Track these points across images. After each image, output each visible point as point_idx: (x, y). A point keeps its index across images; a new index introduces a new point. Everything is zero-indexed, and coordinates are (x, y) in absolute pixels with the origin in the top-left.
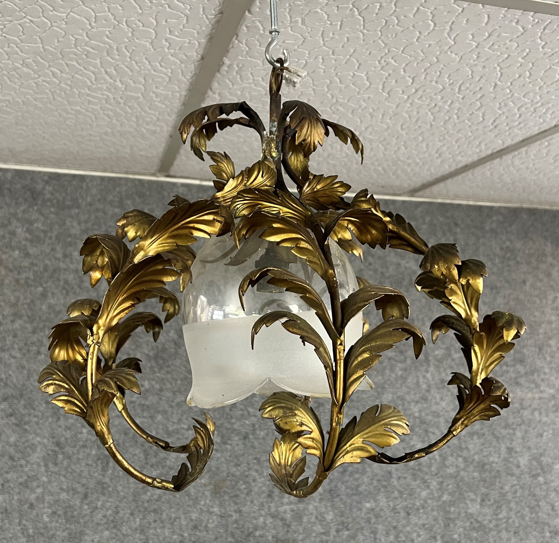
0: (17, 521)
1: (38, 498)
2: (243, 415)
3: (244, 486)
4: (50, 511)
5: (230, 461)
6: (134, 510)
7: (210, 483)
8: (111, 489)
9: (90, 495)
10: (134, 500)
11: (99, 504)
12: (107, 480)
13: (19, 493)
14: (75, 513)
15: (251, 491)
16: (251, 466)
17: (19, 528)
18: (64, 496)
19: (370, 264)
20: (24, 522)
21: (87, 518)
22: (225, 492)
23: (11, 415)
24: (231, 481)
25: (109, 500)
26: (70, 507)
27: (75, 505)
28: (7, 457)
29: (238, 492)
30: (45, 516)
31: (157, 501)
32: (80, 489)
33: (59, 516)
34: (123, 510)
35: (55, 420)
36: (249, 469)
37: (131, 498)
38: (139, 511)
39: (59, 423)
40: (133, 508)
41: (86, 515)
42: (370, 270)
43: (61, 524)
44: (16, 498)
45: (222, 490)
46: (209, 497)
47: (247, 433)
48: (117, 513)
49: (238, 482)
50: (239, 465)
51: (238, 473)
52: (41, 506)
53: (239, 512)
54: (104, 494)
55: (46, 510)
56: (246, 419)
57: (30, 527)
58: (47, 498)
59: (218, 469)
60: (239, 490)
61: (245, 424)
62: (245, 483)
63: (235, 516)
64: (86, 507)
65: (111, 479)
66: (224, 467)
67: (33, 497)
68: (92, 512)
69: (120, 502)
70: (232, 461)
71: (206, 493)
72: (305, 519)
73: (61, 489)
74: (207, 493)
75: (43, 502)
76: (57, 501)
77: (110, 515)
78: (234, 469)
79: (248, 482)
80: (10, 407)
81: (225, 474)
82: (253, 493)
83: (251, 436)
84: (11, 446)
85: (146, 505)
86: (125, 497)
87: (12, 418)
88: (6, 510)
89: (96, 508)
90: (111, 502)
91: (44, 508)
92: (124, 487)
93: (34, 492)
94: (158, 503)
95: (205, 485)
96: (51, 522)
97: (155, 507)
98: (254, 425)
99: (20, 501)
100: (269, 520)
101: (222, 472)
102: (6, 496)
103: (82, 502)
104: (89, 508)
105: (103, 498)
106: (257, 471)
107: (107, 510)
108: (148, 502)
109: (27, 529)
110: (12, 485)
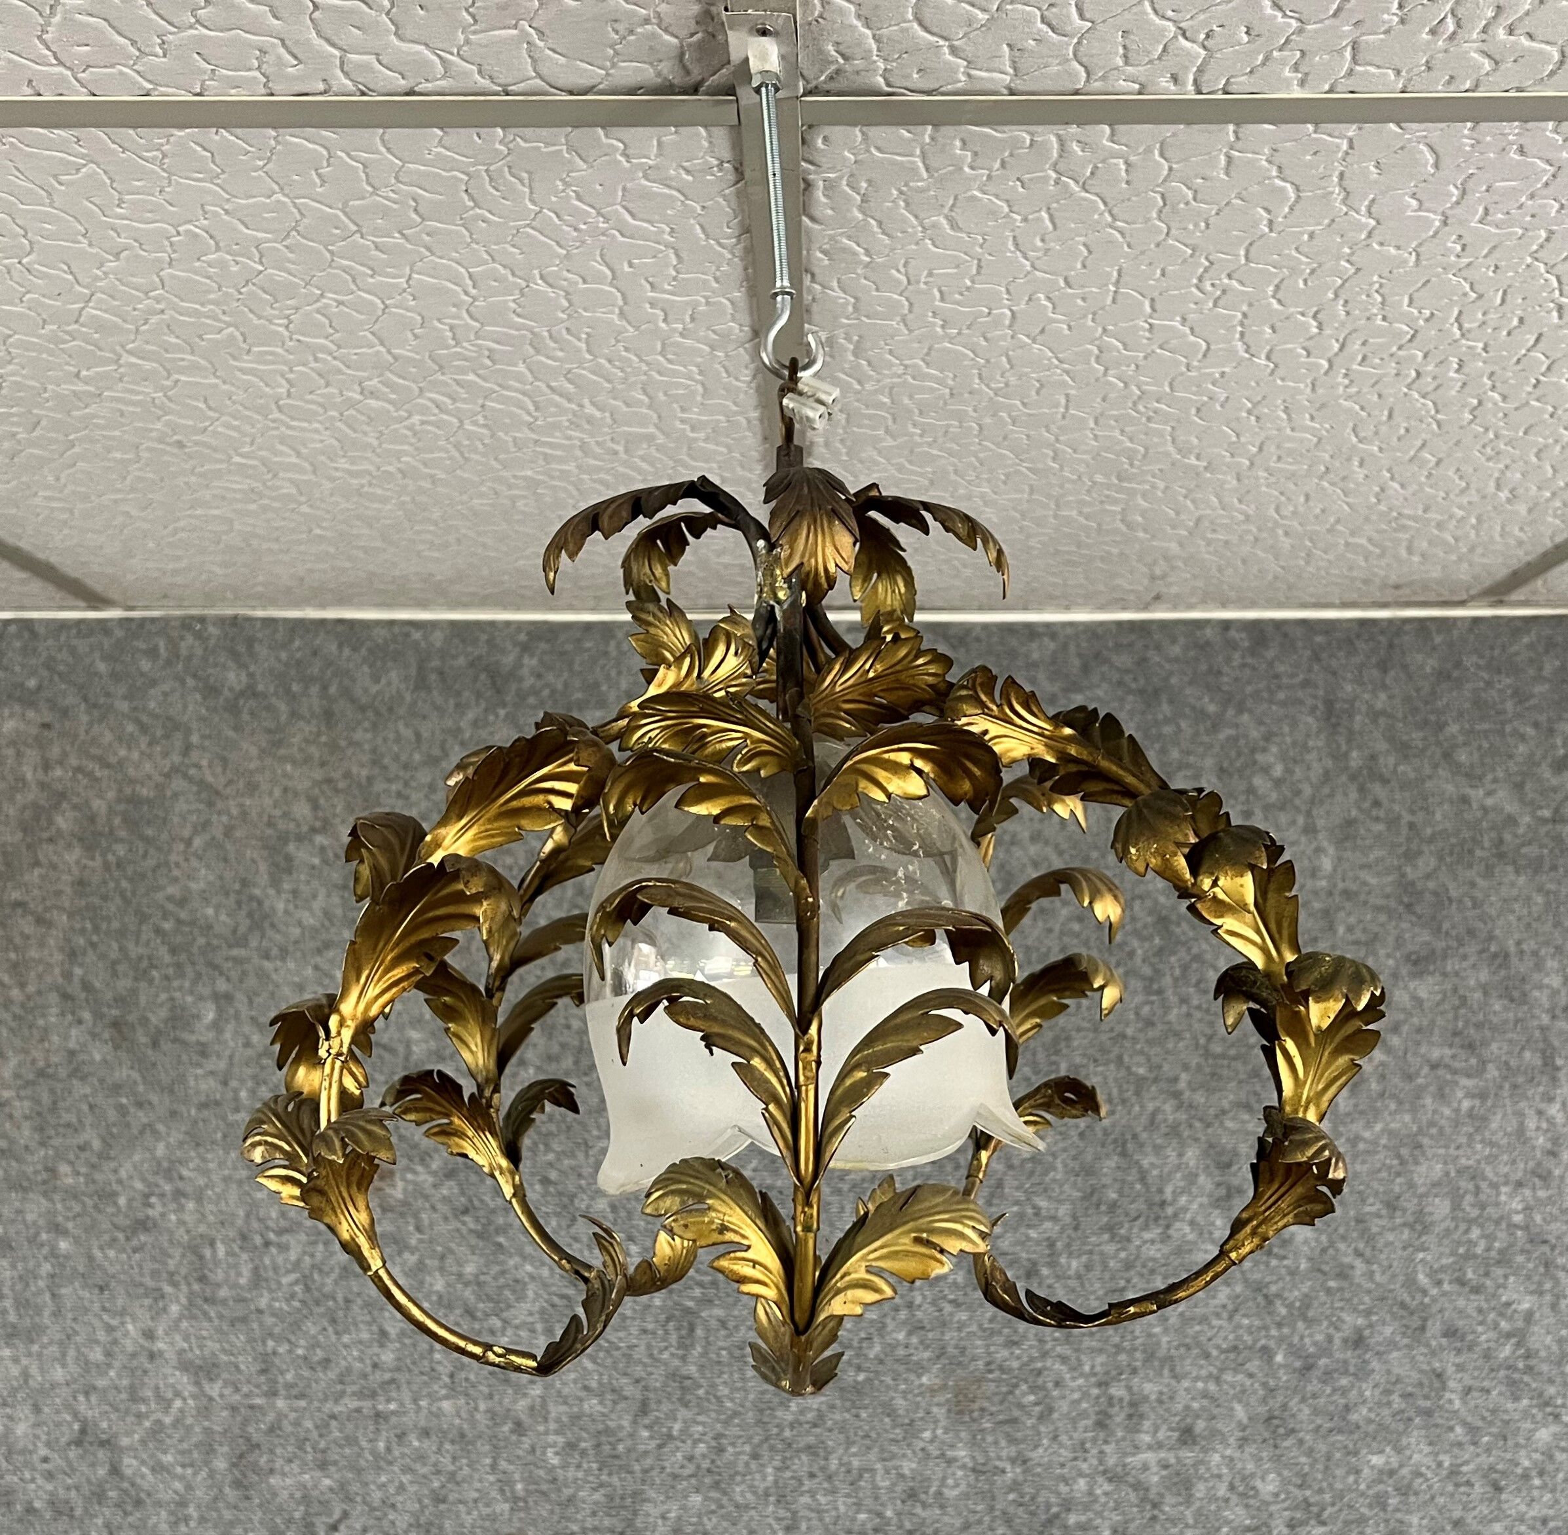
0: (488, 1461)
1: (532, 1408)
2: (1021, 1216)
3: (1032, 1398)
4: (561, 1440)
5: (993, 1333)
6: (759, 1445)
7: (944, 1387)
8: (701, 1392)
9: (653, 1406)
10: (759, 1422)
11: (677, 1427)
12: (693, 1369)
13: (491, 1396)
14: (621, 1448)
15: (1051, 1410)
16: (1048, 1346)
17: (492, 1478)
18: (592, 1405)
19: (1377, 803)
20: (503, 1465)
21: (648, 1462)
22: (982, 1410)
23: (466, 1211)
24: (998, 1381)
25: (700, 1418)
26: (607, 1431)
27: (621, 1427)
28: (458, 1312)
29: (1016, 1413)
30: (550, 1452)
31: (815, 1425)
32: (629, 1390)
33: (583, 1453)
34: (733, 1444)
35: (564, 1223)
36: (1044, 1355)
37: (750, 1417)
38: (772, 1449)
39: (573, 1231)
40: (756, 1440)
41: (646, 1453)
42: (1377, 819)
43: (588, 1472)
44: (482, 1406)
45: (976, 1406)
46: (943, 1423)
47: (1034, 1264)
48: (721, 1450)
49: (1016, 1386)
50: (1015, 1343)
51: (1015, 1364)
52: (541, 1428)
53: (1021, 1460)
54: (686, 1405)
55: (551, 1438)
56: (1029, 1226)
57: (517, 1476)
58: (555, 1410)
59: (963, 1350)
60: (1021, 1406)
61: (1029, 1238)
62: (1033, 1389)
63: (1012, 1473)
64: (646, 1434)
65: (702, 1368)
66: (978, 1346)
67: (522, 1404)
68: (660, 1447)
69: (726, 1423)
70: (1000, 1333)
71: (935, 1410)
72: (1200, 1490)
73: (586, 1388)
74: (939, 1412)
75: (546, 1420)
76: (576, 1418)
77: (704, 1456)
78: (1005, 1353)
79: (1043, 1388)
80: (463, 1193)
81: (980, 1364)
82: (1055, 1415)
83: (1045, 1271)
84: (467, 1284)
85: (787, 1433)
86: (736, 1414)
87: (467, 1219)
88: (462, 1435)
89: (670, 1437)
90: (703, 1424)
91: (547, 1433)
92: (734, 1390)
93: (525, 1395)
94: (818, 1430)
95: (933, 1391)
96: (565, 1466)
97: (811, 1440)
98: (1051, 1244)
99: (492, 1414)
100: (1103, 1487)
101: (974, 1359)
102: (462, 1401)
103: (634, 1422)
104: (651, 1438)
105: (683, 1413)
106: (1064, 1359)
107: (696, 1442)
108: (792, 1426)
109: (511, 1483)
110: (472, 1377)
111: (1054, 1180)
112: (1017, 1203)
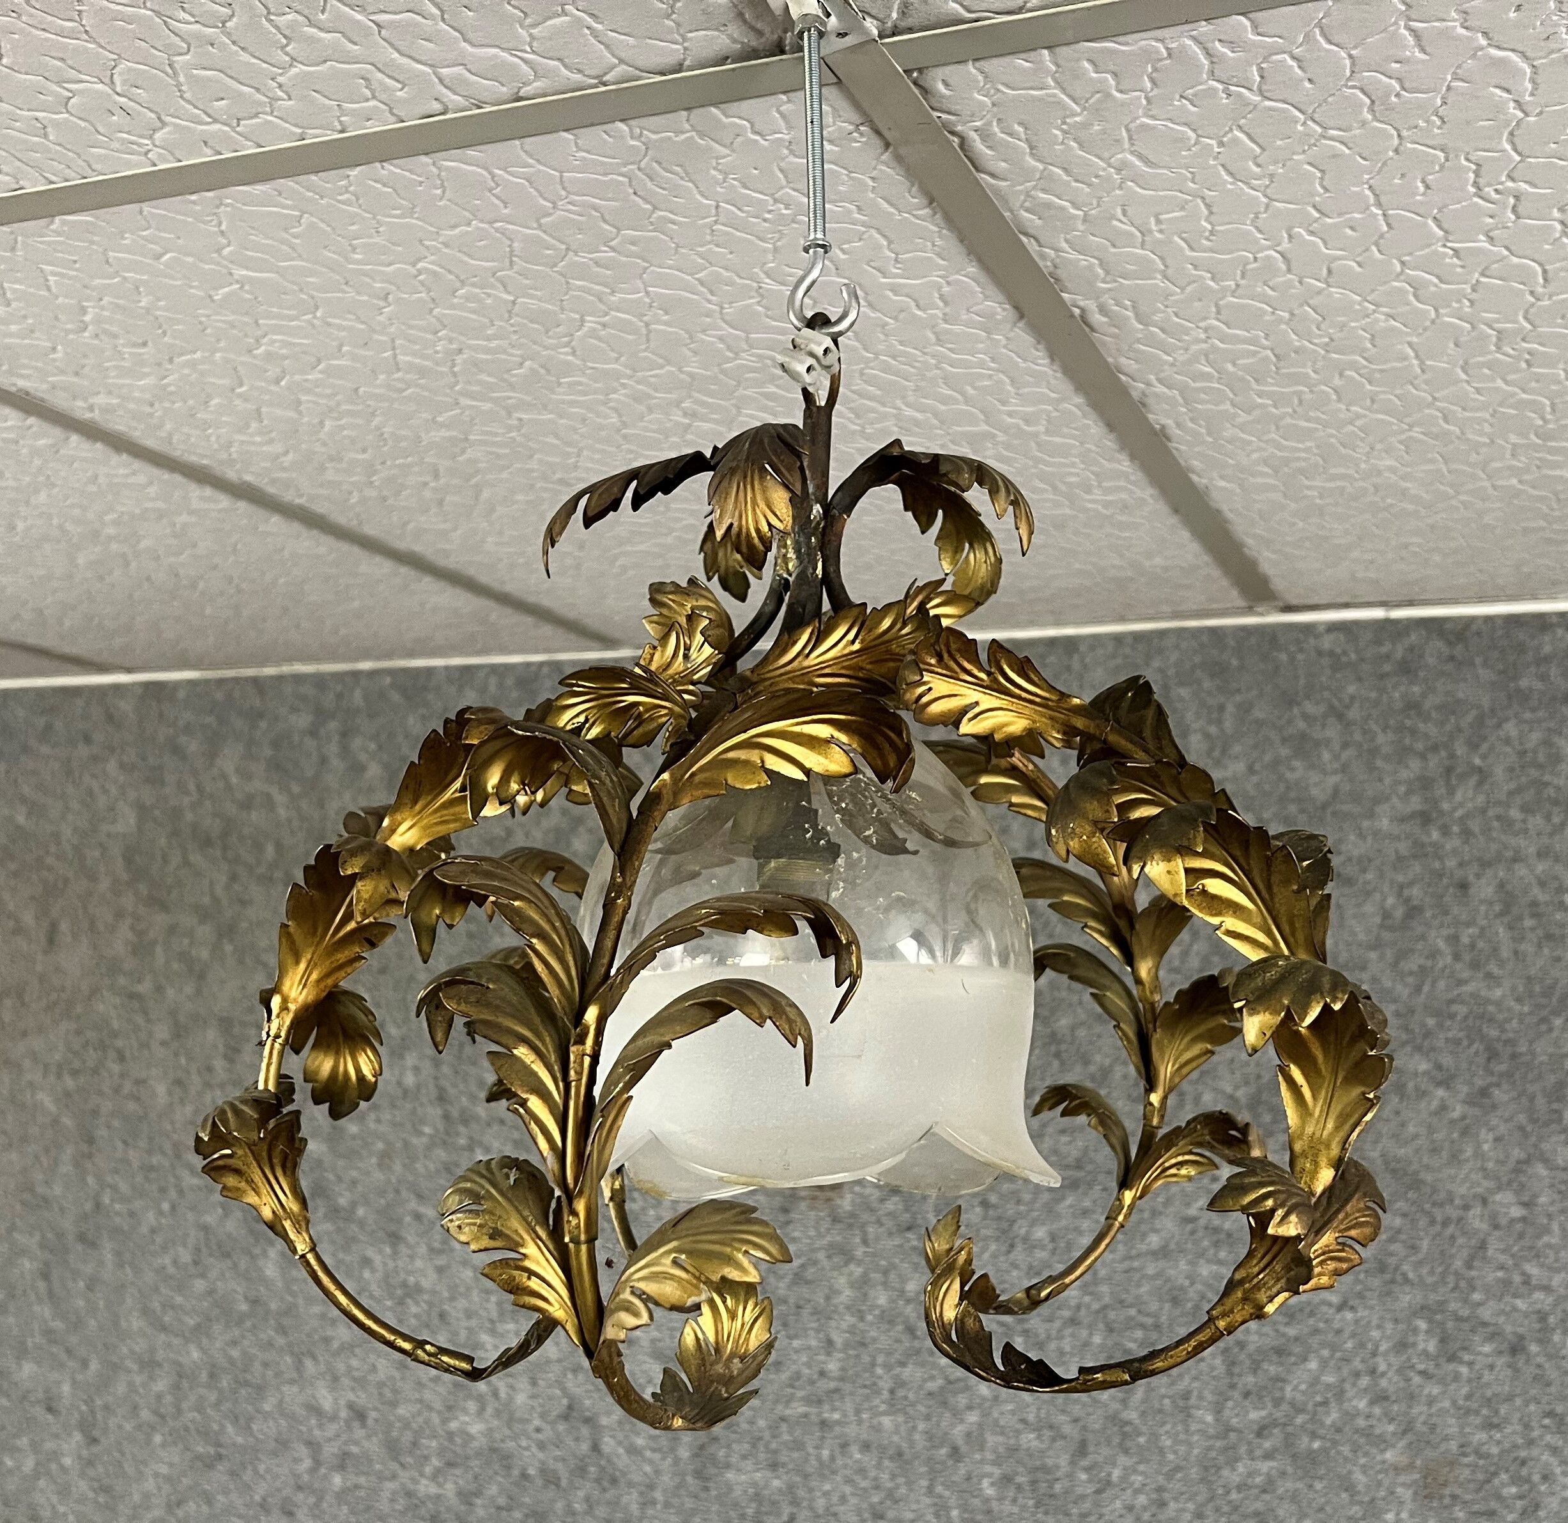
0: (924, 1483)
1: (968, 1434)
2: (1507, 1283)
3: (1514, 1490)
4: (997, 1472)
5: (1468, 1412)
6: (1202, 1505)
7: (1411, 1466)
8: (1142, 1440)
9: (1091, 1449)
10: (1203, 1480)
11: (1116, 1474)
12: (1132, 1415)
13: (928, 1418)
14: (1058, 1487)
15: (1537, 1507)
16: (1536, 1434)
17: (928, 1501)
18: (1029, 1439)
20: (939, 1489)
21: (1087, 1505)
22: (1454, 1497)
23: (909, 1229)
24: (1474, 1467)
25: (1141, 1468)
26: (1045, 1469)
27: (1057, 1467)
28: (900, 1328)
29: (1493, 1504)
30: (985, 1483)
31: (1264, 1491)
32: (1067, 1429)
33: (1019, 1488)
34: (1176, 1499)
35: (1004, 1249)
36: (1531, 1443)
37: (1194, 1473)
38: (1217, 1510)
39: (1012, 1256)
40: (1200, 1498)
41: (1083, 1497)
43: (1024, 1508)
44: (921, 1426)
45: (1447, 1491)
46: (1409, 1505)
47: (1521, 1338)
48: (1163, 1504)
49: (1495, 1474)
50: (1497, 1426)
51: (1495, 1450)
52: (978, 1456)
54: (1126, 1452)
55: (988, 1469)
56: (1516, 1296)
57: (952, 1502)
58: (991, 1440)
59: (1433, 1428)
60: (1499, 1497)
61: (1515, 1309)
62: (1516, 1480)
64: (1084, 1477)
65: (1143, 1414)
66: (1452, 1426)
67: (958, 1431)
68: (1098, 1492)
69: (1169, 1476)
70: (1477, 1413)
71: (1399, 1490)
73: (1023, 1421)
74: (1406, 1494)
75: (982, 1449)
76: (1014, 1450)
77: (1145, 1508)
78: (1482, 1436)
79: (1528, 1480)
80: (907, 1210)
81: (1453, 1446)
82: (1542, 1514)
83: (1534, 1348)
84: (908, 1301)
85: (1234, 1496)
86: (1178, 1469)
87: (909, 1235)
88: (900, 1454)
89: (1108, 1483)
90: (1142, 1473)
91: (982, 1461)
92: (1176, 1442)
93: (962, 1421)
94: (1267, 1497)
95: (1397, 1469)
96: (1000, 1499)
97: (1259, 1506)
98: (1542, 1317)
99: (929, 1436)
101: (1446, 1439)
102: (901, 1419)
103: (1073, 1463)
104: (1090, 1481)
105: (1123, 1460)
106: (1555, 1451)
107: (1137, 1492)
108: (1239, 1488)
109: (947, 1509)
110: (911, 1396)
111: (1549, 1246)
112: (1502, 1267)
